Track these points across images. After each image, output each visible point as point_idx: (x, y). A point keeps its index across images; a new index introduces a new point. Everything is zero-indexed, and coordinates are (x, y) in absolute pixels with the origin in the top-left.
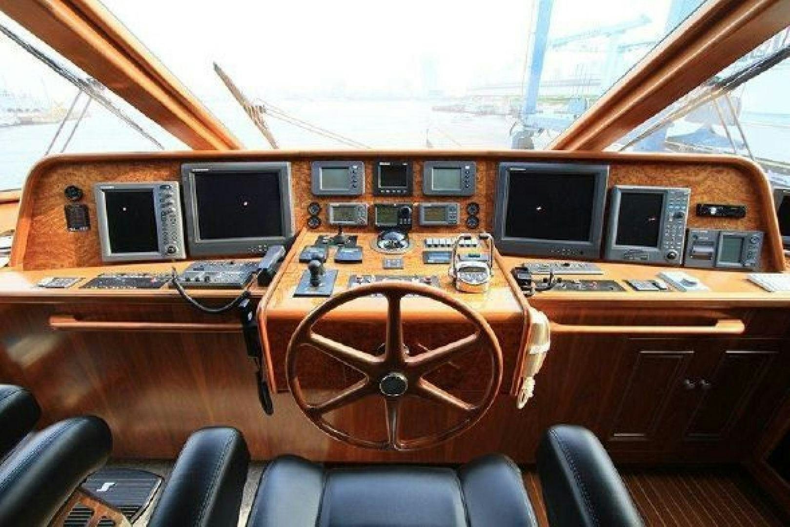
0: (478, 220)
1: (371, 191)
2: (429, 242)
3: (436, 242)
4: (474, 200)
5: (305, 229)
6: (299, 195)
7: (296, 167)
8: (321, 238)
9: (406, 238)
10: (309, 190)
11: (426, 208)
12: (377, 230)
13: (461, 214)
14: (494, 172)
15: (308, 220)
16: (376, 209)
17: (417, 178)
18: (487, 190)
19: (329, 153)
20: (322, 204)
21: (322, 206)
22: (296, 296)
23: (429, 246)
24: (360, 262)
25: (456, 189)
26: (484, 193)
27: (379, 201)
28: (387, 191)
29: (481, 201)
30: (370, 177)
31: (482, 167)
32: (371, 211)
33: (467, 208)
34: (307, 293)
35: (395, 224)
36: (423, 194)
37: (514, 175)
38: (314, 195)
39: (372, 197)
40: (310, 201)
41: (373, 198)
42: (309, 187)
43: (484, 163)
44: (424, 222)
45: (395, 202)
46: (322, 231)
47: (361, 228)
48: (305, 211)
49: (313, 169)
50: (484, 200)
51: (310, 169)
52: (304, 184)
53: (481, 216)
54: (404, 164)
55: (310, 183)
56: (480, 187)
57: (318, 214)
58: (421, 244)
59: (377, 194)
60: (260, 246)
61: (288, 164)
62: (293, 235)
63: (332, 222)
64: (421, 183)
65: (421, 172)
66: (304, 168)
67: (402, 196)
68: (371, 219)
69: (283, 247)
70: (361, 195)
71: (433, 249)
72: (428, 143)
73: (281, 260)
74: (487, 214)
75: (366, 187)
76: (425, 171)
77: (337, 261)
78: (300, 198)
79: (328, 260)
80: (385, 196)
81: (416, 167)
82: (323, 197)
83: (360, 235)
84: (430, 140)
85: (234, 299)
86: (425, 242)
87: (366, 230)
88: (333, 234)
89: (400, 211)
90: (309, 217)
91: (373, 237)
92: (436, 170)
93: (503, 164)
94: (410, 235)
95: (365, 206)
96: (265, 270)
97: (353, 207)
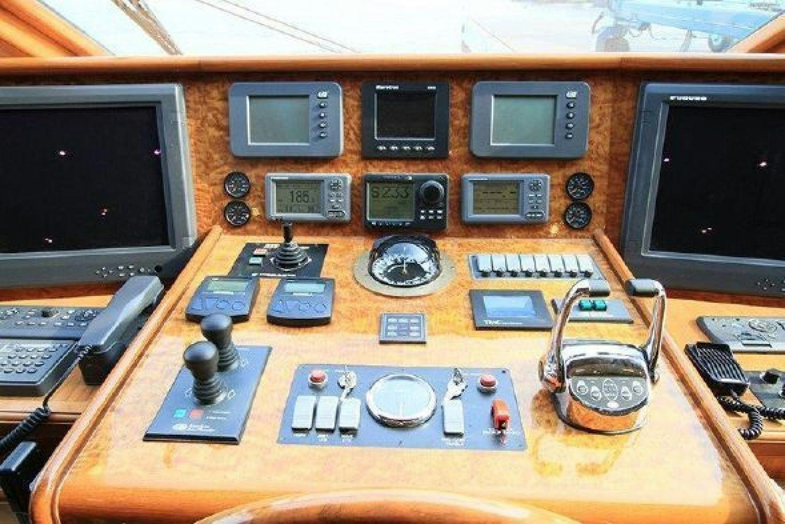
0: (588, 211)
1: (357, 147)
2: (484, 266)
3: (499, 265)
4: (584, 167)
5: (217, 229)
6: (203, 157)
7: (195, 96)
8: (249, 249)
9: (433, 252)
10: (224, 145)
11: (476, 183)
12: (371, 231)
13: (553, 198)
14: (631, 104)
15: (225, 211)
16: (368, 185)
17: (458, 120)
18: (612, 144)
19: (266, 63)
20: (252, 174)
21: (253, 180)
22: (149, 437)
23: (485, 274)
24: (324, 322)
25: (542, 144)
26: (605, 149)
27: (375, 170)
28: (393, 148)
29: (597, 169)
30: (356, 116)
31: (604, 93)
32: (358, 191)
33: (568, 183)
34: (180, 428)
35: (408, 221)
36: (471, 152)
37: (678, 111)
38: (236, 158)
39: (359, 161)
40: (228, 170)
41: (362, 164)
42: (227, 138)
43: (609, 86)
44: (471, 215)
45: (410, 172)
46: (254, 233)
47: (335, 226)
48: (218, 189)
49: (231, 99)
50: (605, 168)
51: (225, 99)
52: (213, 132)
53: (596, 201)
54: (430, 88)
55: (226, 130)
56: (597, 138)
57: (245, 195)
58: (464, 267)
59: (369, 155)
60: (121, 268)
61: (177, 89)
62: (191, 242)
63: (274, 214)
64: (467, 131)
65: (468, 103)
66: (213, 99)
67: (425, 158)
68: (357, 208)
69: (156, 280)
70: (336, 157)
71: (493, 283)
72: (465, 47)
73: (148, 311)
74: (611, 200)
75: (347, 135)
76: (477, 101)
77: (273, 321)
78: (205, 165)
79: (254, 317)
80: (388, 157)
81: (458, 95)
82: (255, 161)
83: (335, 242)
84: (466, 42)
85: (11, 427)
86: (476, 263)
87: (348, 229)
88: (274, 241)
89: (422, 192)
90: (225, 203)
91: (361, 246)
92: (502, 101)
93: (654, 87)
94: (440, 243)
95: (345, 179)
96: (96, 348)
97: (318, 182)
